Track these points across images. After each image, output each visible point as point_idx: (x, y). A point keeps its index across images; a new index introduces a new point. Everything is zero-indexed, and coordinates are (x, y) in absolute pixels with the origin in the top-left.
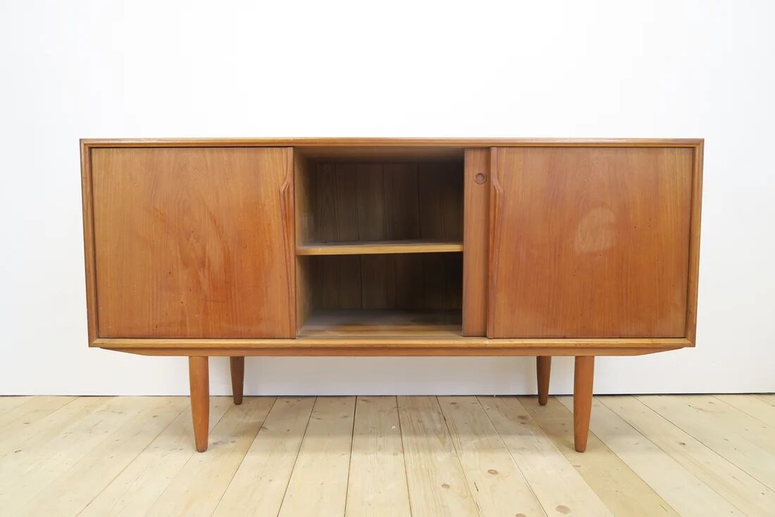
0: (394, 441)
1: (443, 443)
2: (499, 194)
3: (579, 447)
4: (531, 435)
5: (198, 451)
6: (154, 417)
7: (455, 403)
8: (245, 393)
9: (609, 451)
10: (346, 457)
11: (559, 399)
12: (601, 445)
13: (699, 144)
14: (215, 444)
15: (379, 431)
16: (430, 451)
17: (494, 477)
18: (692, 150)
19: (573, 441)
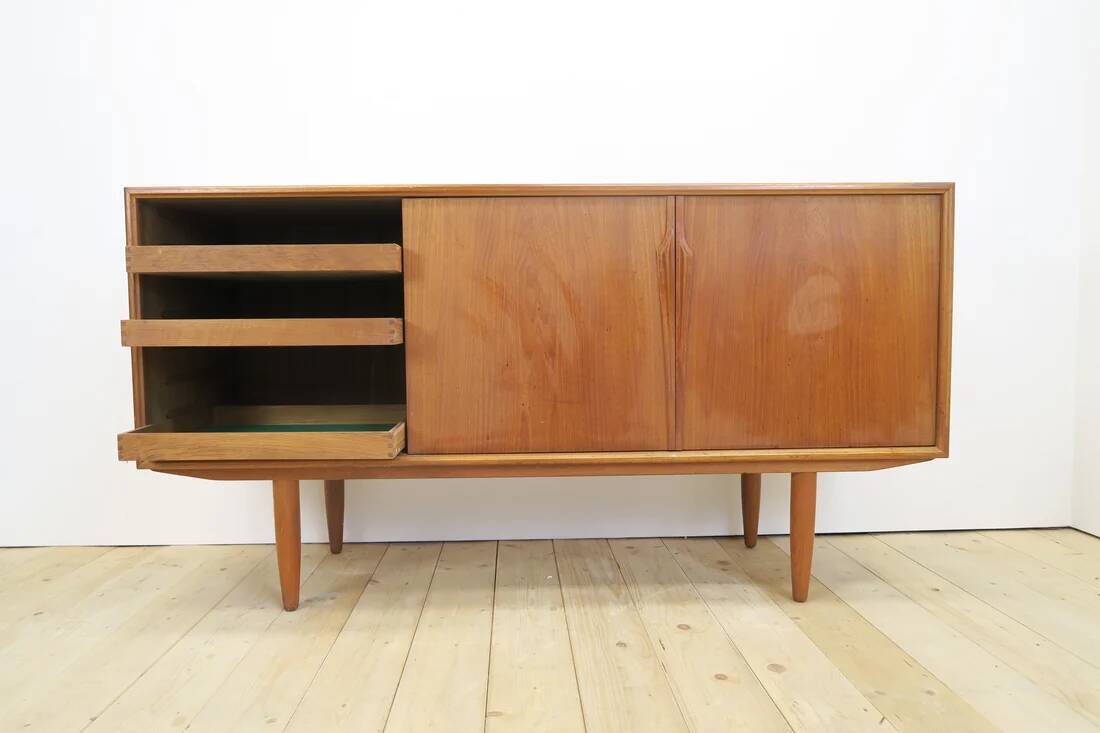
0: (550, 594)
1: (618, 595)
2: (687, 258)
3: (799, 596)
4: (734, 583)
5: (287, 610)
6: (223, 570)
7: (632, 548)
8: (345, 539)
9: (839, 600)
10: (487, 614)
11: (772, 539)
12: (828, 592)
13: (948, 190)
14: (309, 601)
15: (532, 582)
16: (600, 605)
17: (688, 632)
18: (940, 197)
19: (789, 588)
